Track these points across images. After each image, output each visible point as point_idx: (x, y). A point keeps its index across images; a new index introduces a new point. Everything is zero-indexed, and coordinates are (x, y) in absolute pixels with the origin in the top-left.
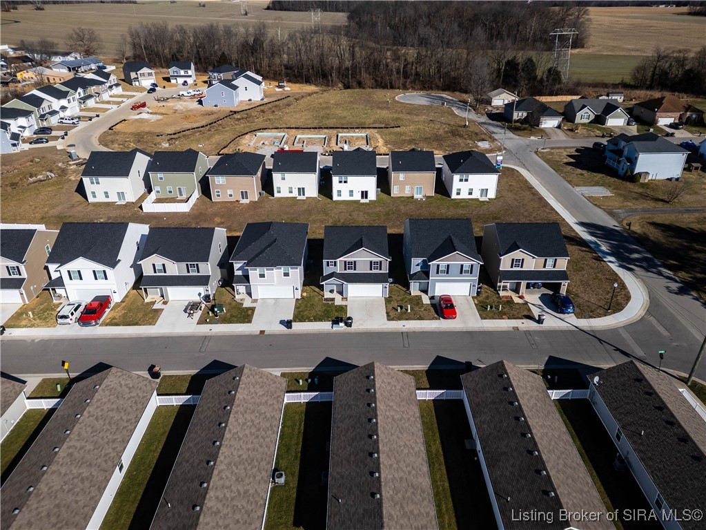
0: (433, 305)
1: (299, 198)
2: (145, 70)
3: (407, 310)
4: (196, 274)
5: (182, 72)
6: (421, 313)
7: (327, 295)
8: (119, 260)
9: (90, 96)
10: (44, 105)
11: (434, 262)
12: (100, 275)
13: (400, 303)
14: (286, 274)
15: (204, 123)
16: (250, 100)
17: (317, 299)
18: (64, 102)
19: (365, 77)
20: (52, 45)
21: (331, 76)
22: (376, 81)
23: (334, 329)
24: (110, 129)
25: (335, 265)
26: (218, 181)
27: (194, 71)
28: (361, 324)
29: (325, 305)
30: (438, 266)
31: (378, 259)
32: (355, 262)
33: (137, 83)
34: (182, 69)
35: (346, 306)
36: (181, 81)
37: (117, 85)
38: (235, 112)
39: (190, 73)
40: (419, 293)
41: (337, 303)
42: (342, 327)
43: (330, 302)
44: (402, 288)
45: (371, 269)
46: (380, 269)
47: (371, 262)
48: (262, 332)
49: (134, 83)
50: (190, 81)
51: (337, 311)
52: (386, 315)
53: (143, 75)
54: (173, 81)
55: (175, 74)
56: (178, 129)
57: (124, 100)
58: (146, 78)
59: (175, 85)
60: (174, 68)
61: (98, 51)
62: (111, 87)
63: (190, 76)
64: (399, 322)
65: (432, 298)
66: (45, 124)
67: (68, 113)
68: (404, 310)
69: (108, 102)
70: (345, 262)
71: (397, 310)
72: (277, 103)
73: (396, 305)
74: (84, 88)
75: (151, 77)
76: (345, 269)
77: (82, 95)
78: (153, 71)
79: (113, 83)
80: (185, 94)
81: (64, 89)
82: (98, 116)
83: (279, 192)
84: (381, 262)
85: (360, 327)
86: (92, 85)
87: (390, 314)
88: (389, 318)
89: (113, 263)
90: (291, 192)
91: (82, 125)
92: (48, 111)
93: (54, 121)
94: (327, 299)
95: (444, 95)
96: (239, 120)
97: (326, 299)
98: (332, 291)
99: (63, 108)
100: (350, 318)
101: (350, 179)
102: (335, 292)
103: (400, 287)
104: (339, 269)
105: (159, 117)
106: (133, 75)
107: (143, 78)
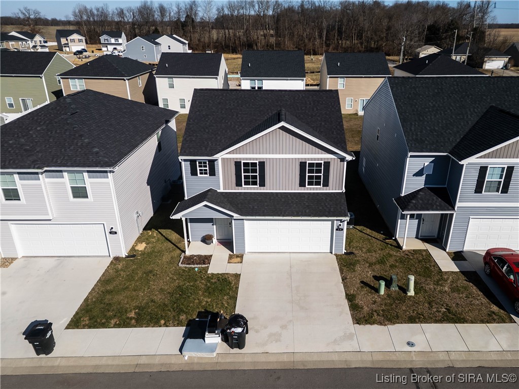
0: (471, 276)
2: (75, 36)
3: (404, 289)
5: (113, 41)
6: (446, 299)
7: (194, 248)
11: (473, 159)
13: (378, 270)
14: (80, 192)
17: (166, 258)
21: (256, 45)
23: (187, 355)
25: (213, 172)
26: (74, 85)
27: (125, 42)
28: (276, 338)
29: (181, 273)
30: (483, 170)
31: (321, 157)
32: (262, 164)
33: (67, 49)
34: (113, 37)
35: (237, 276)
39: (120, 41)
40: (420, 245)
41: (214, 268)
42: (212, 348)
43: (197, 267)
44: (375, 234)
45: (302, 184)
46: (326, 184)
47: (303, 165)
49: (64, 49)
51: (209, 291)
52: (345, 304)
53: (72, 41)
54: (104, 49)
55: (106, 42)
58: (76, 44)
60: (105, 37)
63: (121, 44)
64: (391, 327)
65: (458, 257)
68: (394, 288)
70: (238, 164)
71: (377, 290)
73: (370, 274)
75: (81, 43)
76: (239, 184)
78: (83, 38)
84: (327, 164)
85: (273, 348)
87: (359, 301)
88: (361, 317)
90: (183, 107)
94: (192, 257)
97: (190, 260)
98: (207, 240)
100: (238, 320)
102: (215, 240)
103: (368, 231)
104: (223, 183)
106: (63, 41)
107: (73, 44)
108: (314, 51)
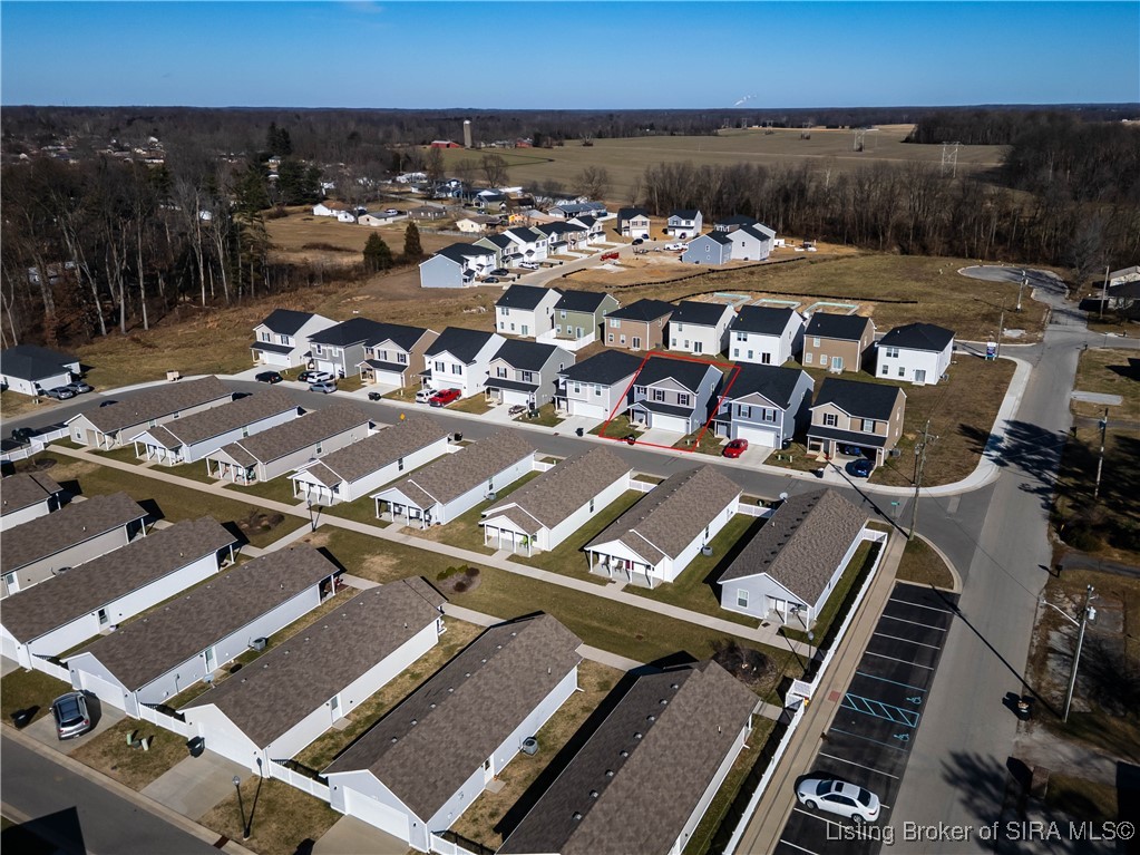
1: (695, 354)
2: (640, 218)
4: (529, 382)
5: (683, 223)
6: (708, 449)
7: (636, 423)
8: (475, 362)
9: (565, 243)
10: (511, 246)
12: (457, 369)
13: (696, 440)
14: (598, 393)
15: (667, 279)
16: (746, 259)
18: (532, 246)
19: (936, 241)
20: (560, 187)
21: (883, 234)
22: (951, 246)
23: (616, 444)
24: (564, 276)
25: (645, 392)
26: (615, 323)
27: (700, 222)
30: (740, 407)
31: (686, 393)
32: (664, 392)
33: (625, 233)
34: (684, 218)
35: (644, 433)
36: (678, 232)
37: (600, 234)
38: (714, 271)
39: (692, 223)
40: (724, 437)
45: (678, 403)
46: (687, 404)
47: (679, 395)
48: (556, 434)
49: (622, 233)
50: (690, 234)
52: (674, 444)
53: (635, 223)
54: (671, 233)
55: (675, 225)
56: (634, 282)
57: (600, 249)
58: (638, 228)
59: (671, 238)
60: (675, 217)
61: (607, 195)
62: (592, 235)
63: (692, 228)
64: (680, 451)
66: (506, 266)
67: (534, 258)
69: (581, 252)
70: (655, 391)
71: (687, 443)
72: (779, 265)
73: (691, 440)
74: (560, 233)
75: (644, 227)
76: (654, 399)
77: (555, 241)
78: (648, 220)
79: (597, 231)
80: (672, 247)
81: (537, 231)
82: (561, 263)
83: (674, 345)
84: (688, 396)
86: (570, 231)
87: (678, 445)
89: (468, 360)
90: (687, 346)
91: (541, 270)
92: (512, 252)
93: (515, 263)
95: (1047, 272)
96: (713, 279)
98: (641, 421)
99: (530, 252)
101: (750, 336)
102: (644, 421)
104: (649, 398)
105: (623, 269)
106: (625, 223)
107: (635, 227)
108: (971, 249)
